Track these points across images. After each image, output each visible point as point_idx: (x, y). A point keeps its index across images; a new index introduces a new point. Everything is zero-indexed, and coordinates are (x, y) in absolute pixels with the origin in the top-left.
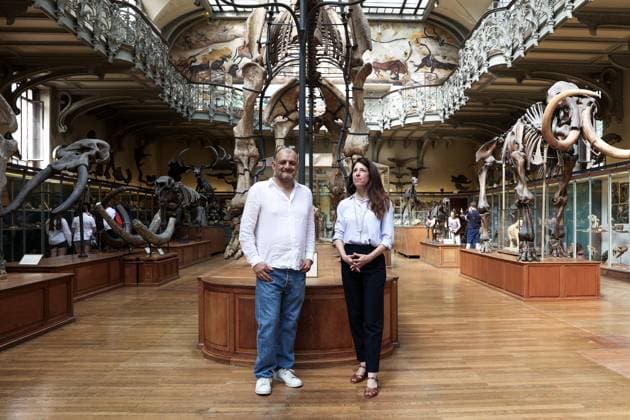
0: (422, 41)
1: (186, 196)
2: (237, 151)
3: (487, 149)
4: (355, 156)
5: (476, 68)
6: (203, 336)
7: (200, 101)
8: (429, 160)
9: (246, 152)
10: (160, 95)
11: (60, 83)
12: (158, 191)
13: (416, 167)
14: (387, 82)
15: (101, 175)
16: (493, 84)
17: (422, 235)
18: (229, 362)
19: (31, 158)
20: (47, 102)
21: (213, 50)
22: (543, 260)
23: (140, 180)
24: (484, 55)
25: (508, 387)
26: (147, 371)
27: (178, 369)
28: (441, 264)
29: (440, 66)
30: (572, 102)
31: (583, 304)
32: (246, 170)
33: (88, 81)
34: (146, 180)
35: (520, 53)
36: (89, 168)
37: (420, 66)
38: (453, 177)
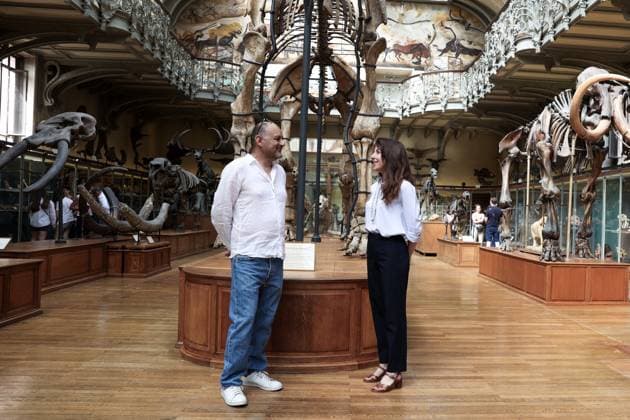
0: (447, 24)
1: (184, 181)
3: (512, 139)
4: (364, 140)
5: (503, 53)
6: (182, 334)
7: (204, 78)
8: (451, 151)
9: (243, 131)
10: (159, 70)
11: (47, 51)
12: (152, 174)
13: (436, 159)
14: (409, 66)
15: (91, 155)
16: (520, 71)
17: (440, 231)
18: (208, 364)
19: (12, 132)
20: (32, 72)
21: (222, 25)
22: (567, 260)
23: (136, 162)
24: (511, 39)
25: (523, 400)
27: (148, 371)
28: (459, 263)
29: (465, 51)
30: (603, 89)
31: (609, 309)
32: (242, 150)
33: (78, 51)
34: (142, 162)
35: (550, 38)
37: (444, 51)
38: (476, 170)
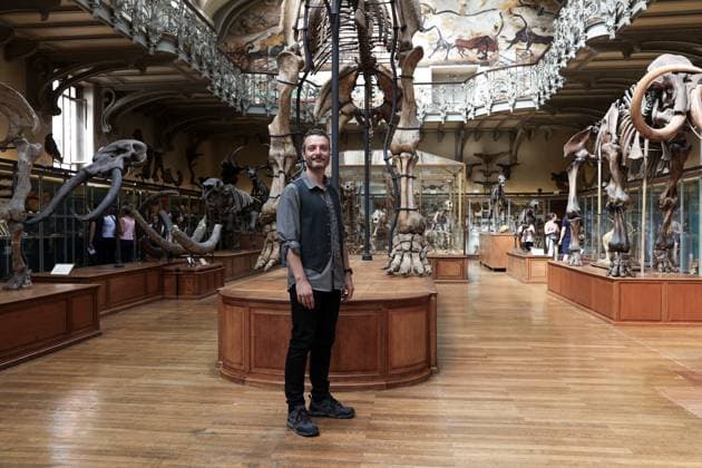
0: (517, 11)
1: (237, 201)
2: (272, 151)
3: (579, 141)
4: (403, 155)
5: (572, 41)
6: (221, 355)
9: (282, 152)
10: (209, 88)
11: (103, 78)
12: (205, 196)
13: (508, 163)
14: (473, 63)
15: (148, 178)
16: (594, 60)
17: (508, 243)
18: (243, 382)
19: (75, 160)
20: (90, 99)
21: (273, 34)
22: (642, 275)
23: (192, 182)
24: (580, 26)
25: (548, 424)
26: (155, 388)
27: (186, 387)
28: (529, 279)
29: (538, 40)
30: (677, 81)
32: (280, 172)
33: (131, 76)
34: (198, 182)
36: (124, 172)
37: (514, 42)
38: (553, 174)
